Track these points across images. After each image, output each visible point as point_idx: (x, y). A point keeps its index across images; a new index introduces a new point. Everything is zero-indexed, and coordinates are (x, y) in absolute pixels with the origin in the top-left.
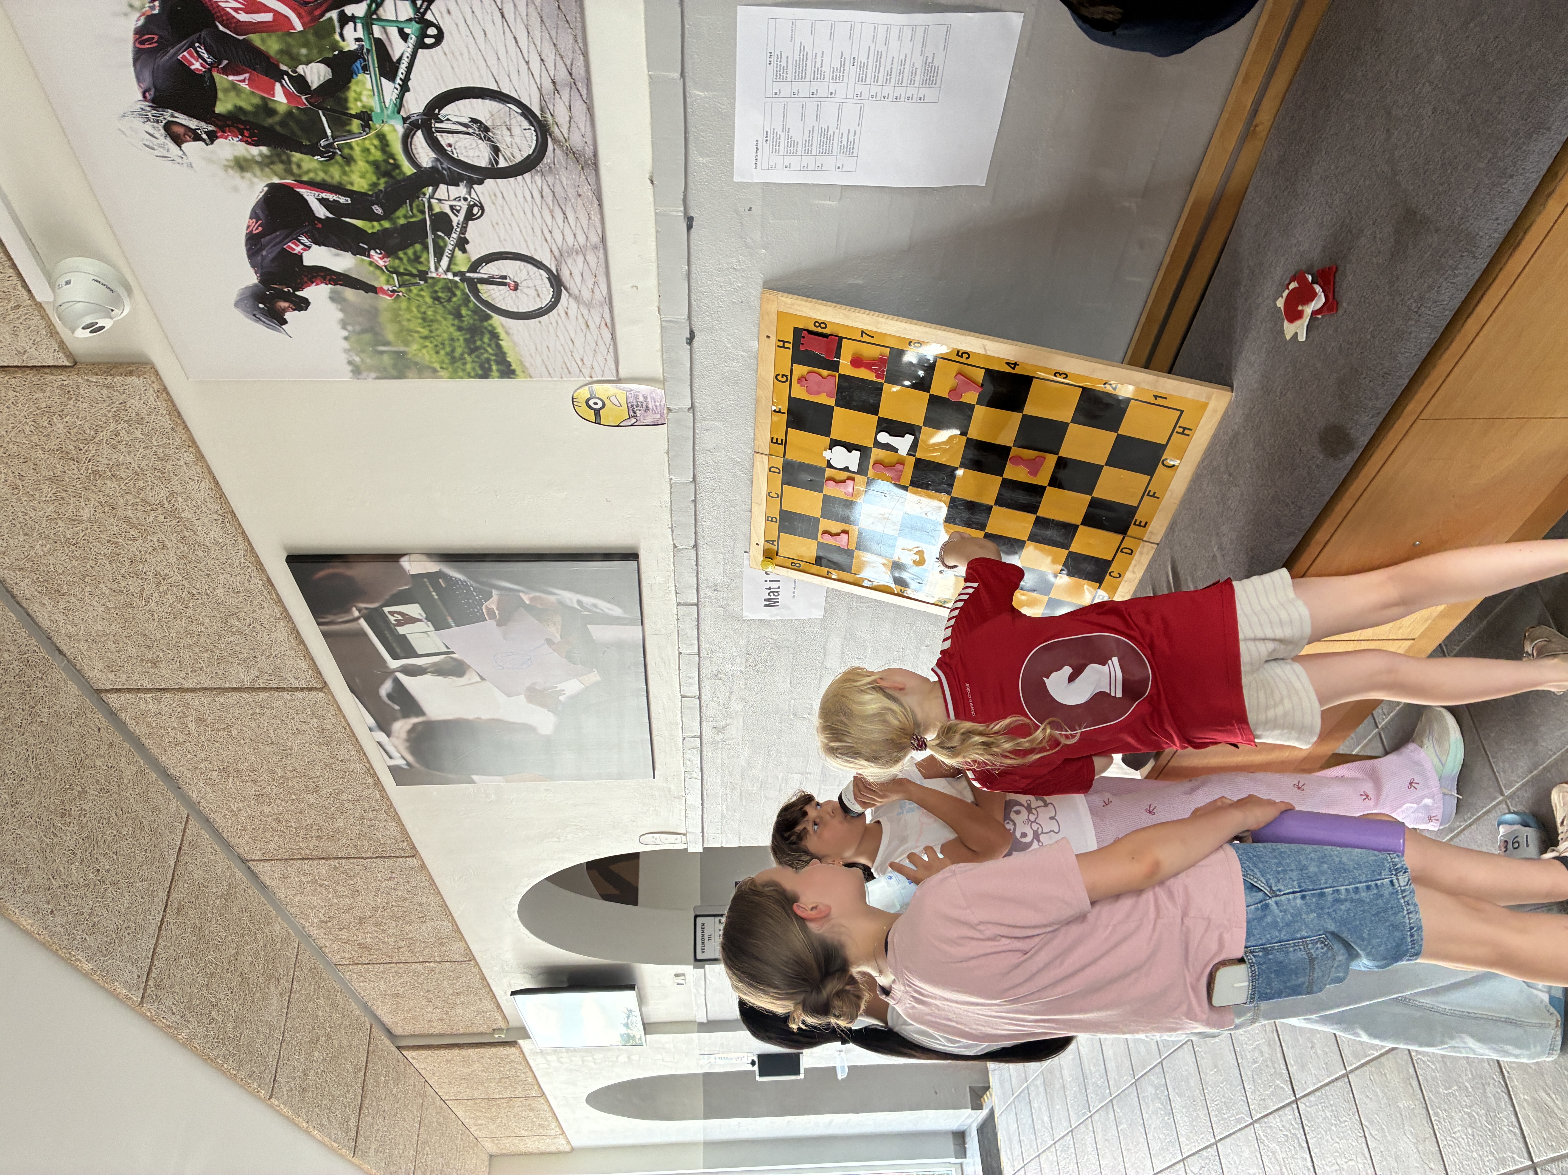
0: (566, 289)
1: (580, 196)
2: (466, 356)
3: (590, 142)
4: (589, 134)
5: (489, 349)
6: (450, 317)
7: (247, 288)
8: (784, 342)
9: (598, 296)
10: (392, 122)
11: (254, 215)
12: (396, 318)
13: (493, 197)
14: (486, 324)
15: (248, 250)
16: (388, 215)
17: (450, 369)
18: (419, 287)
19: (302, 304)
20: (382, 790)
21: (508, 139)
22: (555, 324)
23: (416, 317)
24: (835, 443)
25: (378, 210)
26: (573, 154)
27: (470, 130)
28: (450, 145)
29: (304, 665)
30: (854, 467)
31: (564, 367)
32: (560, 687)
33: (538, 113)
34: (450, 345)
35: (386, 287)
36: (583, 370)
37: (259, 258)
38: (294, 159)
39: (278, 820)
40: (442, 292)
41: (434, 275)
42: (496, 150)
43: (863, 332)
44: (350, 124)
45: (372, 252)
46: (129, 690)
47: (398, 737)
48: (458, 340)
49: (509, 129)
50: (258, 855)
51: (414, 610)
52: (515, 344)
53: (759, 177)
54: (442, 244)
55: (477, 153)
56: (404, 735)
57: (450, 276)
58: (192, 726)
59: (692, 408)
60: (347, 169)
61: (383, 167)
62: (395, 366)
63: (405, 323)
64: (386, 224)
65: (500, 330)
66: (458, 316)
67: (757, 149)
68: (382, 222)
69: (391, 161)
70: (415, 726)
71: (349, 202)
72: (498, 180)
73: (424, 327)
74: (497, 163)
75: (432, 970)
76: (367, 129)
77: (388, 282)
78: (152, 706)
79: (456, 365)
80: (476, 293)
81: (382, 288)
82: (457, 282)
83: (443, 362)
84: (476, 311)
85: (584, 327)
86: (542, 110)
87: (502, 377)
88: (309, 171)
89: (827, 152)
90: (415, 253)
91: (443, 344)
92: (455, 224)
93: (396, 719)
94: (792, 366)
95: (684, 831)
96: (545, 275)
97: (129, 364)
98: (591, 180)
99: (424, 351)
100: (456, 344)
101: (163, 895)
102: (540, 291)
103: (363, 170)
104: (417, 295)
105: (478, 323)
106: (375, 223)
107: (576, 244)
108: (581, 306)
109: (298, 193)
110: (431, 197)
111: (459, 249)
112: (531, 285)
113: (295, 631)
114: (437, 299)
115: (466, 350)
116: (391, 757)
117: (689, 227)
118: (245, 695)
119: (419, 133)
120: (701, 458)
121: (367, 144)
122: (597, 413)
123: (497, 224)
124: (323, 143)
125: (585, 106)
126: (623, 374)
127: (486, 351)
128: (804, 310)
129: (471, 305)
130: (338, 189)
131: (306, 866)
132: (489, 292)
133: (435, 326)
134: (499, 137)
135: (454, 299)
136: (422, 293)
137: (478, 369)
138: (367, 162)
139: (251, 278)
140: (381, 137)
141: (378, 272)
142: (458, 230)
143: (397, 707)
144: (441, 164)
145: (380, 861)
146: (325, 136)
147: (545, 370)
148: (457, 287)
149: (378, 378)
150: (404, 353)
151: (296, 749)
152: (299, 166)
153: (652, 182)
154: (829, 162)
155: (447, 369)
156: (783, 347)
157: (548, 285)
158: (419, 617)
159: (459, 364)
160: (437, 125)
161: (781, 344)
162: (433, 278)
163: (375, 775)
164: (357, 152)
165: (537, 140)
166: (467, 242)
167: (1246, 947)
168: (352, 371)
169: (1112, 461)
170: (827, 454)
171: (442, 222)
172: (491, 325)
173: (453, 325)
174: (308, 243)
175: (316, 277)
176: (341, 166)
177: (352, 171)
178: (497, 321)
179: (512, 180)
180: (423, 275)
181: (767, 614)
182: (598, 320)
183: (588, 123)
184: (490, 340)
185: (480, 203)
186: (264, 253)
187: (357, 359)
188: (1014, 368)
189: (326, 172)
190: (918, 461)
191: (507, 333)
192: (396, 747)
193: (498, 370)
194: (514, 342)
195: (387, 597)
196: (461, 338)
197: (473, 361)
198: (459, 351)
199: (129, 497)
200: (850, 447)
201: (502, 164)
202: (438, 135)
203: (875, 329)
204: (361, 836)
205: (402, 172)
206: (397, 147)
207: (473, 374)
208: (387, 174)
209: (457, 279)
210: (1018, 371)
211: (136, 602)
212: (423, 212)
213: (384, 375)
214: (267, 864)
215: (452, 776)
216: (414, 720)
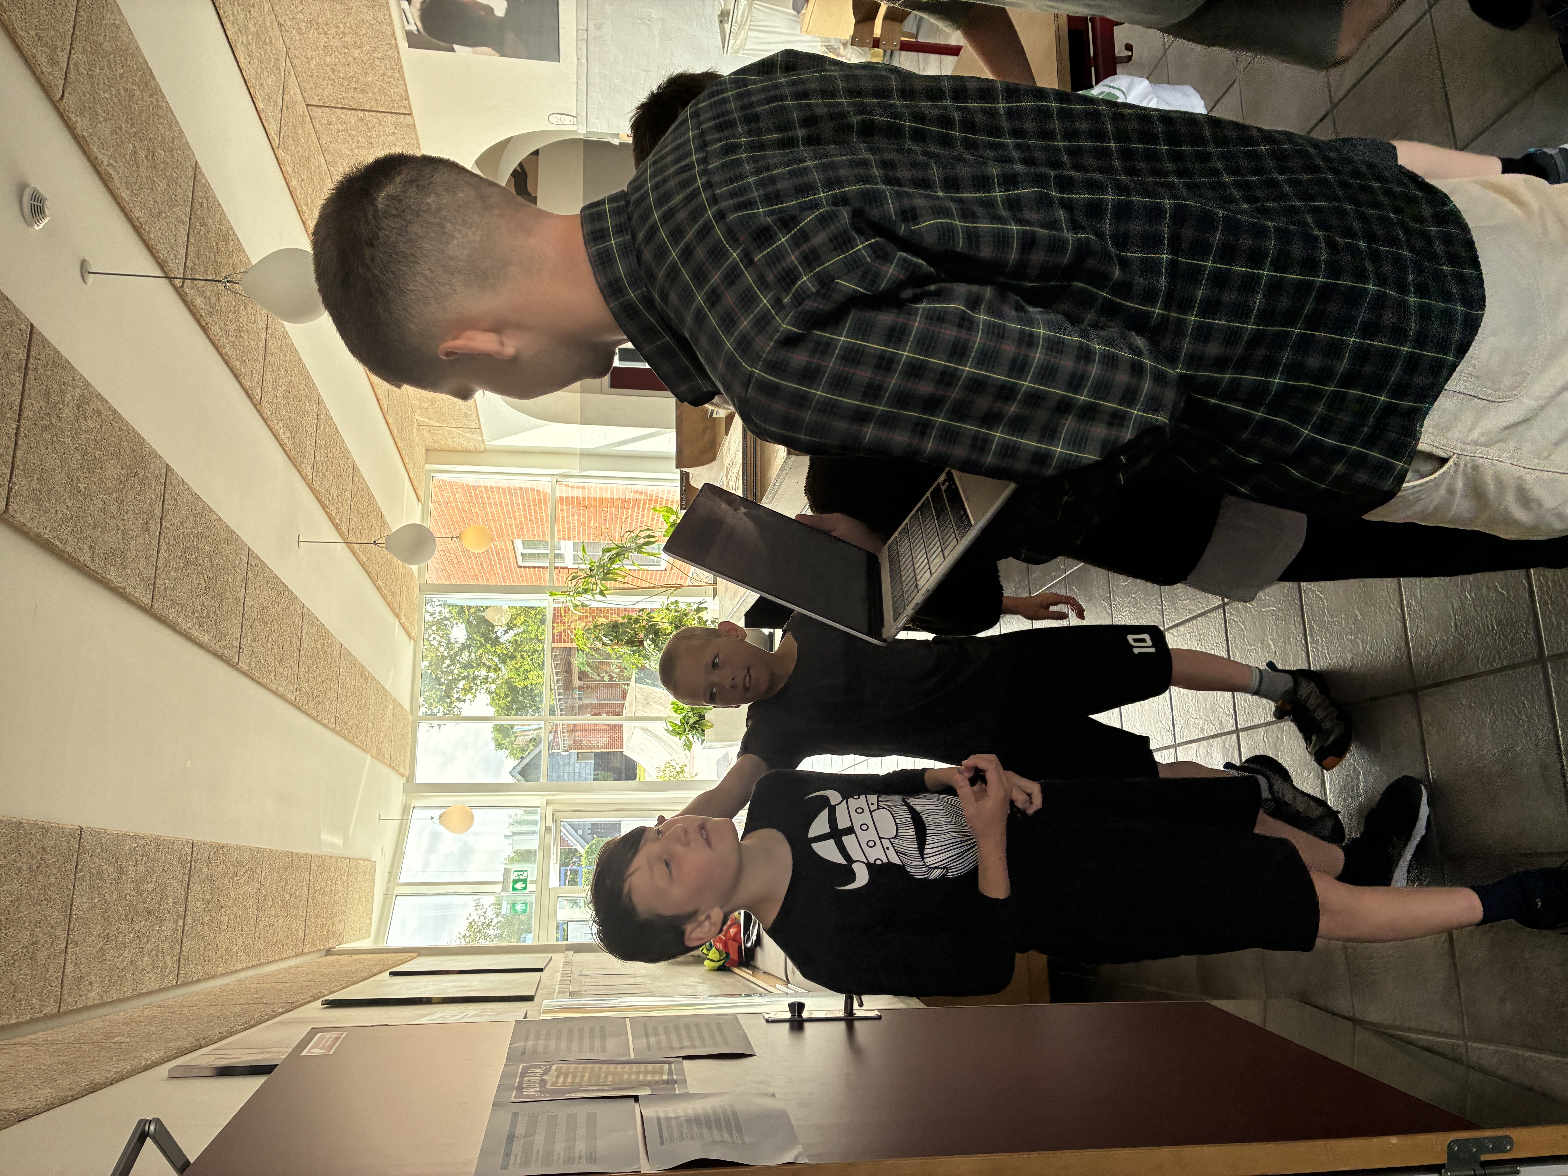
20: (399, 52)
39: (333, 70)
47: (415, 7)
50: (315, 101)
56: (418, 5)
95: (575, 114)
116: (408, 24)
131: (344, 115)
145: (389, 117)
151: (354, 9)
163: (395, 39)
192: (413, 14)
214: (319, 110)
215: (442, 44)
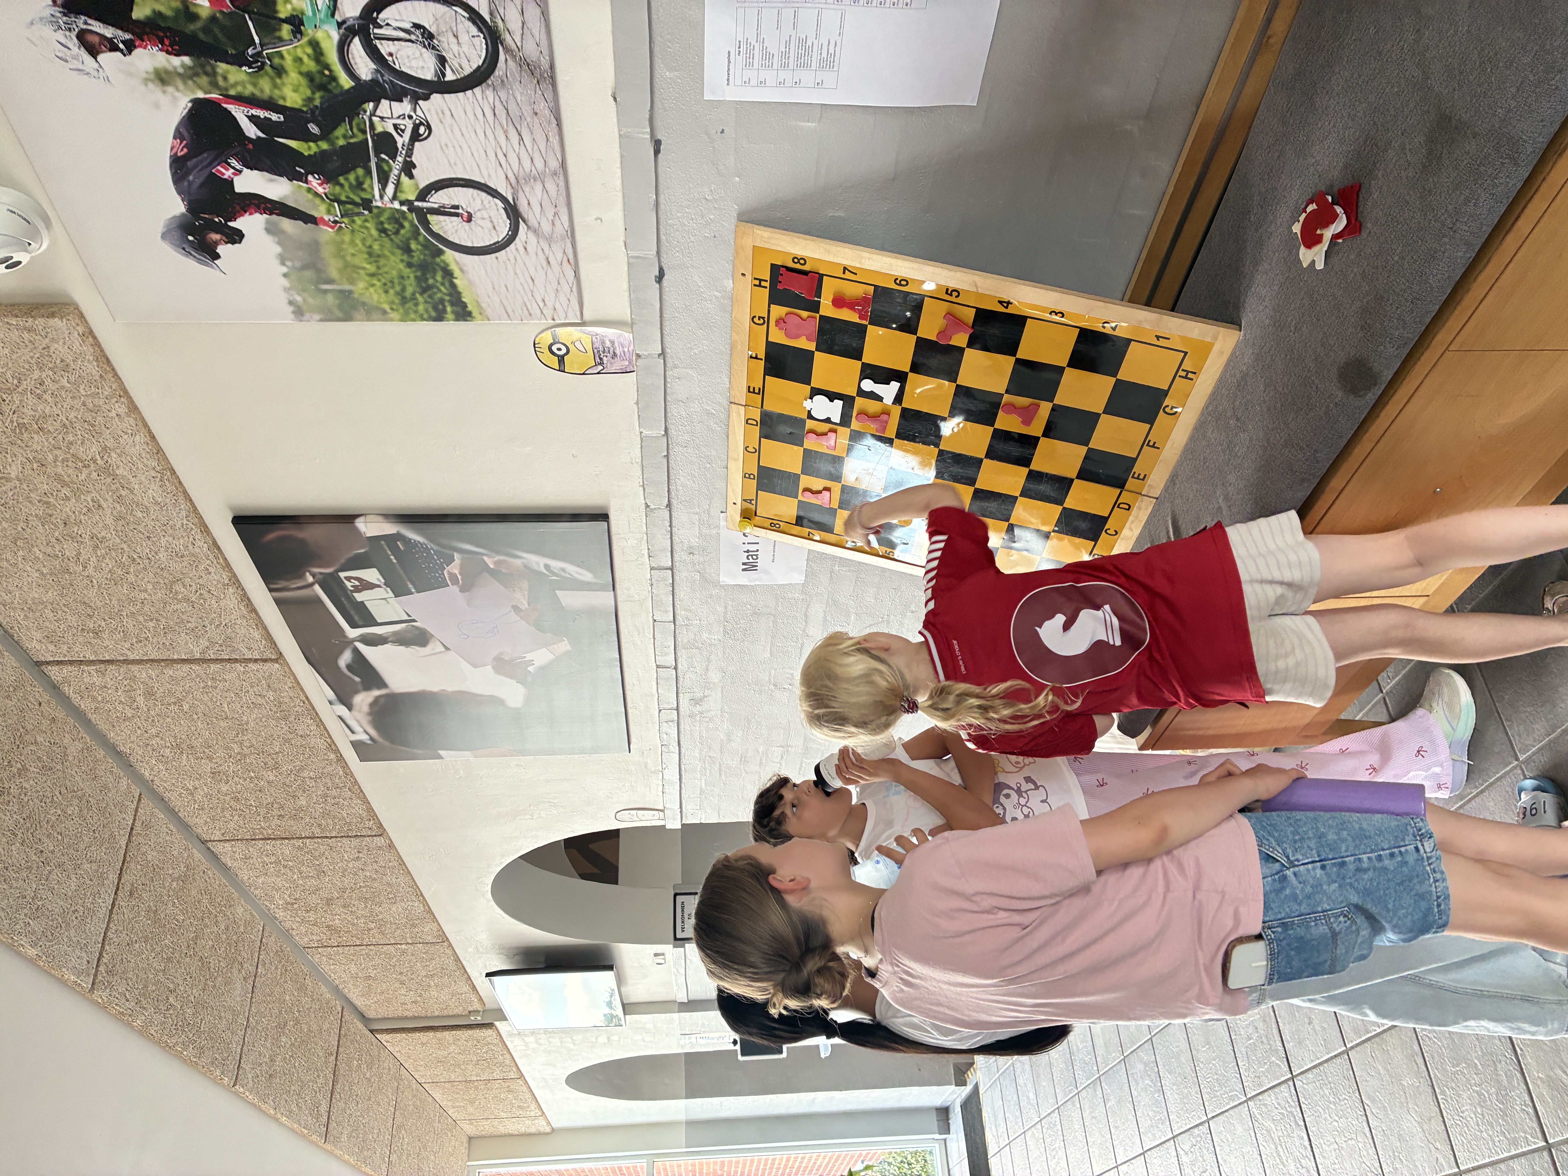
0: (524, 221)
1: (536, 114)
2: (418, 295)
3: (546, 52)
4: (544, 43)
5: (442, 288)
6: (398, 252)
7: (174, 217)
8: (760, 280)
9: (559, 229)
10: (326, 27)
11: (178, 135)
12: (339, 253)
13: (441, 115)
14: (438, 260)
15: (174, 175)
16: (326, 135)
17: (401, 311)
18: (363, 218)
19: (236, 237)
20: (346, 766)
21: (455, 48)
22: (513, 261)
23: (360, 252)
24: (815, 392)
25: (314, 128)
26: (528, 66)
27: (413, 37)
28: (391, 55)
29: (256, 634)
30: (836, 419)
31: (525, 308)
32: (529, 657)
33: (487, 17)
34: (400, 284)
35: (326, 218)
36: (544, 312)
37: (186, 184)
38: (219, 71)
39: (237, 799)
40: (389, 224)
41: (379, 204)
42: (442, 60)
43: (845, 269)
44: (280, 30)
45: (310, 178)
46: (71, 663)
47: (360, 711)
48: (408, 277)
49: (456, 36)
50: (217, 835)
51: (371, 575)
52: (471, 283)
53: (731, 94)
54: (386, 168)
55: (421, 64)
56: (366, 708)
57: (396, 205)
59: (663, 354)
60: (278, 81)
61: (318, 78)
62: (340, 307)
63: (349, 258)
64: (324, 146)
65: (453, 267)
66: (408, 250)
67: (729, 62)
68: (320, 143)
69: (327, 72)
70: (377, 699)
71: (282, 119)
72: (446, 95)
73: (370, 263)
74: (444, 75)
75: (404, 952)
76: (299, 36)
77: (329, 212)
78: (97, 680)
79: (407, 306)
80: (426, 224)
81: (322, 218)
82: (404, 212)
83: (392, 303)
84: (427, 245)
85: (545, 263)
86: (491, 14)
87: (457, 319)
88: (236, 84)
89: (805, 66)
90: (357, 178)
91: (392, 282)
92: (399, 145)
93: (357, 692)
94: (769, 306)
95: (661, 808)
96: (500, 205)
97: (51, 305)
98: (549, 95)
99: (372, 290)
100: (407, 282)
101: (113, 877)
102: (496, 224)
103: (296, 82)
104: (361, 227)
105: (429, 259)
106: (312, 144)
107: (533, 169)
108: (540, 240)
109: (226, 109)
110: (373, 114)
111: (406, 175)
112: (486, 216)
113: (245, 598)
114: (383, 231)
115: (418, 289)
116: (353, 732)
117: (657, 152)
118: (195, 667)
119: (356, 40)
120: (673, 410)
121: (299, 52)
122: (561, 359)
123: (446, 145)
124: (250, 51)
125: (538, 11)
126: (587, 316)
127: (440, 290)
128: (782, 243)
129: (421, 239)
130: (270, 105)
131: (269, 846)
132: (441, 225)
133: (382, 262)
134: (445, 45)
135: (402, 232)
136: (367, 224)
137: (430, 309)
138: (301, 73)
139: (178, 207)
140: (315, 45)
141: (318, 201)
142: (404, 152)
143: (357, 679)
144: (382, 76)
145: (346, 841)
146: (253, 42)
147: (503, 311)
148: (405, 218)
149: (321, 320)
150: (350, 292)
151: (252, 723)
152: (225, 78)
153: (615, 99)
154: (807, 77)
155: (397, 310)
156: (760, 286)
157: (505, 216)
158: (378, 583)
159: (410, 305)
160: (376, 31)
161: (757, 282)
162: (378, 207)
163: (337, 751)
164: (288, 62)
165: (487, 49)
166: (414, 166)
167: (1264, 922)
168: (293, 312)
169: (1110, 409)
170: (808, 404)
171: (385, 143)
172: (444, 262)
173: (402, 261)
174: (239, 167)
175: (249, 206)
176: (272, 78)
177: (284, 84)
178: (450, 256)
179: (461, 95)
180: (367, 204)
181: (744, 579)
182: (559, 255)
183: (543, 30)
184: (443, 278)
185: (427, 122)
186: (191, 178)
187: (299, 299)
188: (1007, 307)
189: (255, 85)
190: (904, 410)
191: (461, 270)
192: (358, 721)
193: (452, 312)
194: (469, 280)
195: (343, 561)
196: (412, 276)
197: (426, 302)
198: (410, 290)
199: (58, 452)
200: (832, 396)
201: (450, 76)
202: (377, 43)
203: (858, 265)
204: (325, 814)
205: (338, 85)
206: (332, 57)
207: (425, 316)
208: (323, 87)
209: (405, 208)
210: (1010, 310)
211: (73, 567)
212: (364, 132)
213: (329, 317)
214: (227, 845)
215: (419, 751)
216: (376, 693)
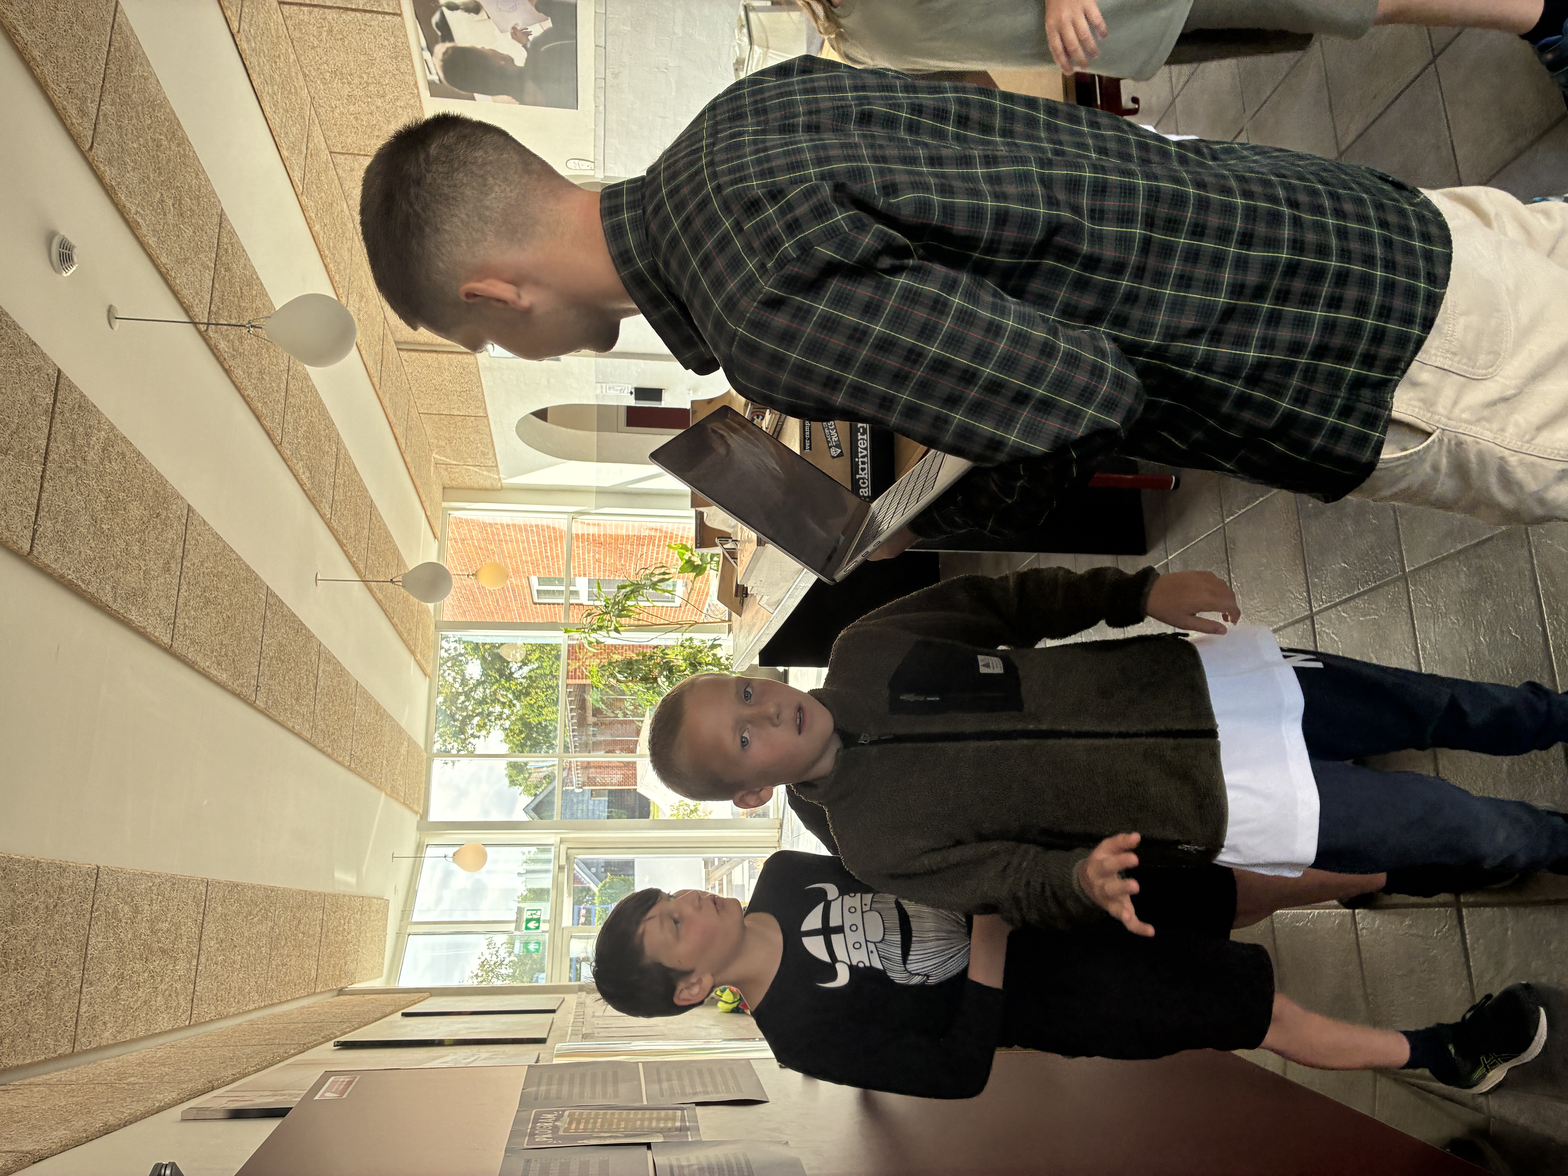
39: (356, 119)
46: (296, 4)
47: (437, 57)
56: (440, 56)
58: (324, 34)
70: (448, 49)
78: (306, 17)
93: (437, 43)
95: (593, 160)
118: (358, 14)
143: (439, 33)
151: (378, 59)
163: (418, 89)
192: (434, 65)
214: (343, 157)
215: (463, 93)
216: (448, 45)
